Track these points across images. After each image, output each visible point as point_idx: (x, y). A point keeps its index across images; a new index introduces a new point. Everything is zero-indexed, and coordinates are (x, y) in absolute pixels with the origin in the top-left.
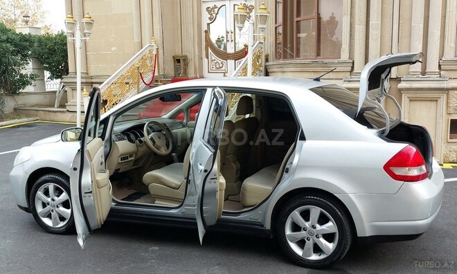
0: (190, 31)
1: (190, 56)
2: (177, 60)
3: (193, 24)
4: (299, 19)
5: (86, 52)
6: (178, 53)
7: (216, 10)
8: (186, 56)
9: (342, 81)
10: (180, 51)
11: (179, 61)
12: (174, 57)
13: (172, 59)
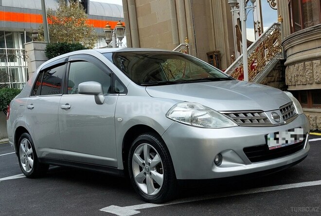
0: (221, 27)
1: (222, 52)
2: (210, 56)
3: (224, 21)
6: (212, 49)
8: (219, 52)
10: (214, 48)
11: (212, 57)
12: (207, 54)
13: (207, 56)
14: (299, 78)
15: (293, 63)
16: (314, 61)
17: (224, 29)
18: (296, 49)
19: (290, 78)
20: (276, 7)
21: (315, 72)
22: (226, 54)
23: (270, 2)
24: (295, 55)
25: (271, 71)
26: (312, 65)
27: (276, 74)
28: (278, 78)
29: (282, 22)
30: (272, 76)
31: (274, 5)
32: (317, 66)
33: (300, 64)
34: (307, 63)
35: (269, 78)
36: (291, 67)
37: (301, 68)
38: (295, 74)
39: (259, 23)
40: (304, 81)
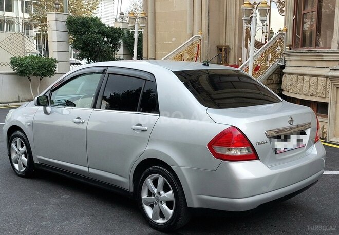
0: (232, 24)
1: (231, 46)
2: (220, 49)
3: (235, 18)
4: (305, 12)
5: (155, 42)
6: (222, 42)
7: (256, 6)
8: (228, 46)
9: (328, 70)
10: (224, 42)
11: (221, 50)
12: (217, 47)
13: (216, 48)
14: (292, 87)
15: (290, 74)
16: (305, 77)
17: (235, 26)
18: (293, 63)
19: (285, 85)
20: (284, 14)
21: (304, 86)
22: (234, 49)
23: (279, 8)
24: (292, 68)
25: (271, 75)
26: (303, 79)
27: (275, 78)
28: (277, 81)
29: (286, 32)
30: (272, 79)
31: (282, 12)
32: (306, 81)
33: (294, 76)
34: (299, 77)
35: (269, 80)
36: (288, 76)
37: (294, 80)
38: (289, 83)
39: (267, 25)
40: (295, 90)
